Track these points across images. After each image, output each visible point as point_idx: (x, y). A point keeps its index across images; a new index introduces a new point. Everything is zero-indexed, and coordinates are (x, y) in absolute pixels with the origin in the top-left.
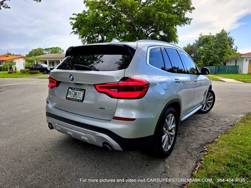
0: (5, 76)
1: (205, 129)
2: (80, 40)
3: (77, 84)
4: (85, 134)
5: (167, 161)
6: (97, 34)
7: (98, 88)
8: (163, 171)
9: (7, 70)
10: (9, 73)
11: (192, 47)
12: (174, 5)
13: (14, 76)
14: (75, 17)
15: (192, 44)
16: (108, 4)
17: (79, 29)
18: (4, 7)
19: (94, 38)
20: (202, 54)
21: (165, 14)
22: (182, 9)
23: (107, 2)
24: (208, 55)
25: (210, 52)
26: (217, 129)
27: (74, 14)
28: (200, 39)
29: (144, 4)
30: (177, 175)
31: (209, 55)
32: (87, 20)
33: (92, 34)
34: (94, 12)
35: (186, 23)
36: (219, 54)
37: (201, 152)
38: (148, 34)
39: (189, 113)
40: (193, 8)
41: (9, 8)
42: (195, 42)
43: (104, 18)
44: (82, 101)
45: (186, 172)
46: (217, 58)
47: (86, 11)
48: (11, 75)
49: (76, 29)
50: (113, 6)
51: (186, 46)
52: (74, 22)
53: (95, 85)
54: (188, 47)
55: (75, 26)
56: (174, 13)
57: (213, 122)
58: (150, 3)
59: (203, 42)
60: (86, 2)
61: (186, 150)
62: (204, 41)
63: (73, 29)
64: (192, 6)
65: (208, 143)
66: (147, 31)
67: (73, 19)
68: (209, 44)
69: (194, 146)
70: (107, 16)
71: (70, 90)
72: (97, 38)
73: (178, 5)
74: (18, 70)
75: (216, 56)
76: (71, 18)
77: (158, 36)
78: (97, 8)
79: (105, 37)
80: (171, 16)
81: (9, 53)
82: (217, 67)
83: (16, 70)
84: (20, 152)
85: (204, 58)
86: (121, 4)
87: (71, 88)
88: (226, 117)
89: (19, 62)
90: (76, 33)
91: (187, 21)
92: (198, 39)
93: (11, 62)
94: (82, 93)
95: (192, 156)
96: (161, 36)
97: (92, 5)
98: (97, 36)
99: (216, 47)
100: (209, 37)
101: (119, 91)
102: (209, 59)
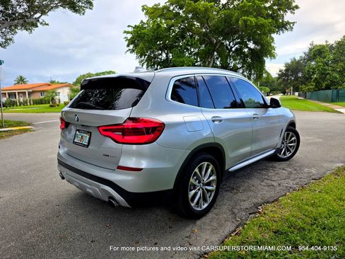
0: (45, 110)
1: (274, 183)
2: (138, 60)
3: (83, 126)
4: (89, 186)
5: (198, 222)
6: (160, 52)
7: (102, 132)
8: (188, 235)
9: (49, 103)
10: (51, 106)
11: (298, 62)
12: (268, 5)
13: (56, 110)
14: (130, 29)
15: (298, 58)
16: (173, 9)
17: (136, 46)
18: (41, 24)
19: (156, 57)
20: (314, 73)
21: (253, 20)
22: (279, 10)
23: (172, 8)
24: (322, 74)
25: (325, 70)
26: (291, 183)
27: (129, 26)
28: (310, 50)
29: (224, 6)
30: (203, 241)
31: (324, 74)
32: (144, 33)
33: (153, 52)
34: (155, 22)
35: (287, 29)
36: (340, 71)
37: (250, 214)
38: (232, 48)
39: (247, 160)
40: (297, 7)
41: (48, 24)
42: (303, 55)
43: (169, 28)
44: (88, 146)
45: (216, 238)
46: (336, 78)
47: (145, 21)
48: (53, 109)
49: (131, 47)
50: (181, 12)
51: (289, 62)
52: (129, 36)
53: (98, 127)
54: (292, 62)
55: (131, 42)
56: (268, 16)
57: (291, 173)
58: (232, 3)
59: (315, 55)
60: (145, 9)
61: (231, 210)
62: (317, 53)
63: (128, 46)
64: (294, 4)
65: (268, 202)
66: (230, 43)
67: (128, 32)
68: (324, 58)
69: (246, 205)
70: (173, 26)
71: (77, 132)
72: (160, 57)
73: (274, 5)
74: (62, 102)
75: (336, 75)
76: (125, 32)
77: (246, 50)
78: (159, 16)
79: (171, 55)
80: (262, 21)
81: (53, 80)
82: (335, 91)
83: (59, 102)
84: (29, 205)
85: (316, 79)
86: (190, 8)
87: (78, 130)
88: (314, 166)
89: (64, 93)
90: (132, 51)
91: (288, 27)
92: (307, 51)
93: (53, 92)
94: (88, 137)
95: (235, 218)
96: (250, 49)
97: (153, 13)
98: (161, 54)
99: (335, 61)
100: (323, 47)
101: (123, 135)
102: (324, 79)
